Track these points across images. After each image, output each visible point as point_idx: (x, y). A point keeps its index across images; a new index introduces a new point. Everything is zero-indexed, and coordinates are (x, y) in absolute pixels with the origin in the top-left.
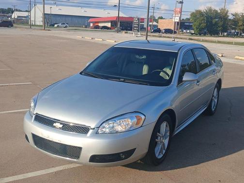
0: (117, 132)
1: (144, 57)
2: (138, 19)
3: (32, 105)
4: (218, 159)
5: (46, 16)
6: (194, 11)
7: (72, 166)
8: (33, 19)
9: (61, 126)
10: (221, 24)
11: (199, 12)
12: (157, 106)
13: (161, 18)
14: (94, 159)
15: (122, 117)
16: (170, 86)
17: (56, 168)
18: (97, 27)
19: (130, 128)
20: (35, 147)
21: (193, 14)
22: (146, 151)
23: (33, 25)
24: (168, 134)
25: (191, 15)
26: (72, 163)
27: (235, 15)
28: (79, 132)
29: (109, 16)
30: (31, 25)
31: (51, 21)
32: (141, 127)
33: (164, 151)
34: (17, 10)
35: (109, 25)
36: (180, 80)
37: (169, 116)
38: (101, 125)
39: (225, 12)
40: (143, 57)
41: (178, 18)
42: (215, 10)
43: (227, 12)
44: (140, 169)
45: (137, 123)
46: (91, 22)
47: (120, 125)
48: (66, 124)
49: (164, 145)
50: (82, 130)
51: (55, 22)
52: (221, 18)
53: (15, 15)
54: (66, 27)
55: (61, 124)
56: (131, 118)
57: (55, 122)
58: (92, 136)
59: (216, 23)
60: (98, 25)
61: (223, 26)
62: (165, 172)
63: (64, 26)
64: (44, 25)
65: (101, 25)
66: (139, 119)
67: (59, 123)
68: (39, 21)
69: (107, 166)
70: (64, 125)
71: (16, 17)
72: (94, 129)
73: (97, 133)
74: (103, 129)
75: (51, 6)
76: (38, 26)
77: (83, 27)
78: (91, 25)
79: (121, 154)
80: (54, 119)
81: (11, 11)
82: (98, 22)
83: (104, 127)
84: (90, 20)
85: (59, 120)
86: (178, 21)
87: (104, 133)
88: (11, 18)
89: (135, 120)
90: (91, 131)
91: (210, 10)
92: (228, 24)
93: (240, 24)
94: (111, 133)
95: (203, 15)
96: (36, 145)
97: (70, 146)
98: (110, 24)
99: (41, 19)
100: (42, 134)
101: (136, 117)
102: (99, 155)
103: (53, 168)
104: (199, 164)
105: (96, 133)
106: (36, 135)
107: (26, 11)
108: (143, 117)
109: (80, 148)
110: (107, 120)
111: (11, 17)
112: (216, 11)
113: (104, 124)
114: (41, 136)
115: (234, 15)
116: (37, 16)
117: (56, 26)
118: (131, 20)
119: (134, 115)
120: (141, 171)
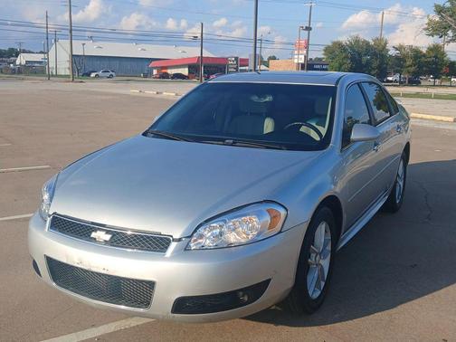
0: (229, 246)
1: (269, 99)
2: (236, 59)
3: (46, 197)
4: (430, 296)
5: (75, 59)
6: (330, 44)
7: (133, 322)
8: (52, 65)
9: (108, 237)
10: (375, 64)
11: (339, 45)
12: (307, 189)
13: (274, 58)
14: (182, 305)
15: (238, 213)
16: (328, 149)
17: (100, 327)
18: (164, 76)
19: (258, 235)
20: (54, 284)
21: (328, 50)
22: (290, 283)
23: (53, 76)
24: (329, 248)
25: (325, 51)
26: (133, 316)
27: (399, 48)
28: (148, 249)
29: (185, 56)
30: (49, 76)
31: (84, 67)
32: (280, 232)
33: (323, 284)
34: (24, 52)
35: (185, 71)
36: (346, 140)
37: (330, 211)
38: (195, 231)
39: (383, 44)
40: (267, 100)
41: (303, 57)
42: (365, 41)
43: (386, 44)
44: (277, 323)
45: (272, 226)
46: (155, 68)
47: (234, 230)
48: (118, 233)
49: (322, 270)
50: (155, 244)
51: (91, 69)
52: (375, 54)
53: (21, 60)
54: (111, 76)
55: (108, 232)
56: (259, 215)
57: (95, 230)
58: (176, 256)
59: (368, 63)
60: (166, 73)
61: (379, 67)
62: (329, 326)
63: (108, 74)
64: (73, 75)
65: (171, 72)
66: (275, 217)
67: (103, 230)
68: (64, 67)
69: (210, 321)
70: (114, 236)
71: (23, 63)
72: (180, 240)
73: (187, 248)
74: (200, 241)
75: (83, 42)
76: (61, 76)
77: (140, 76)
78: (155, 72)
79: (241, 293)
80: (93, 223)
81: (14, 53)
82: (166, 68)
83: (201, 236)
84: (153, 64)
85: (104, 226)
86: (302, 61)
87: (203, 248)
88: (15, 65)
89: (267, 218)
90: (173, 245)
91: (357, 41)
92: (387, 64)
93: (408, 63)
94: (217, 248)
95: (345, 50)
96: (54, 281)
97: (128, 279)
98: (187, 69)
99: (68, 65)
100: (67, 257)
101: (268, 211)
102: (192, 297)
103: (94, 329)
104: (395, 307)
105: (185, 249)
106: (55, 260)
107: (41, 52)
108: (283, 212)
109: (151, 284)
110: (206, 221)
111: (14, 62)
112: (368, 43)
113: (201, 230)
114: (65, 261)
115: (397, 49)
116: (60, 59)
117: (93, 75)
118: (223, 63)
119: (264, 208)
120: (280, 327)
